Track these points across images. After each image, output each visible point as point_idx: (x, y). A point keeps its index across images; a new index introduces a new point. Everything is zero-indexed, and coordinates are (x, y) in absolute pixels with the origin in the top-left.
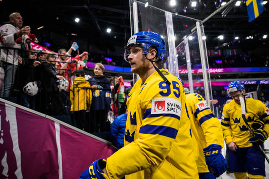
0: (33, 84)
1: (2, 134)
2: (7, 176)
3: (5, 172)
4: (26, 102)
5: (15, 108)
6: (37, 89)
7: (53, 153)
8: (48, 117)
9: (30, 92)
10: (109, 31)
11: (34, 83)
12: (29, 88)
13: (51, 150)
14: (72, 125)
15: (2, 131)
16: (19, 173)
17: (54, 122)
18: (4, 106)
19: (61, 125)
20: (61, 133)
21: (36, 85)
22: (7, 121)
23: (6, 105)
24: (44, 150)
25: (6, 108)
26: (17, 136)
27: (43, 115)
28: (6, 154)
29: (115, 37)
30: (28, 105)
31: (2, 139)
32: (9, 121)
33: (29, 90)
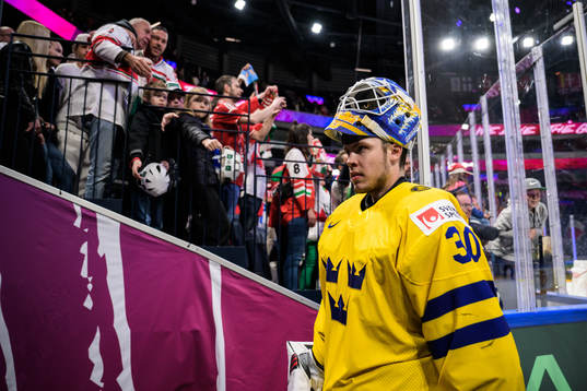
0: (158, 168)
1: (90, 287)
2: (102, 385)
3: (97, 376)
4: (143, 211)
5: (119, 224)
6: (168, 179)
7: (205, 335)
8: (193, 248)
9: (149, 186)
10: (317, 28)
11: (161, 165)
12: (148, 177)
13: (198, 328)
14: (251, 269)
15: (90, 279)
16: (125, 379)
17: (207, 260)
18: (95, 220)
19: (224, 269)
20: (224, 287)
21: (164, 170)
22: (101, 255)
23: (98, 216)
24: (183, 329)
25: (99, 225)
26: (122, 291)
27: (183, 244)
28: (98, 334)
29: (333, 45)
30: (148, 219)
31: (89, 297)
32: (104, 256)
33: (148, 181)
